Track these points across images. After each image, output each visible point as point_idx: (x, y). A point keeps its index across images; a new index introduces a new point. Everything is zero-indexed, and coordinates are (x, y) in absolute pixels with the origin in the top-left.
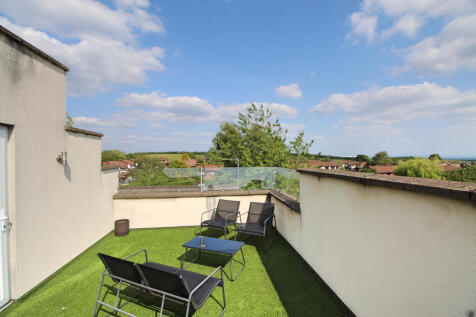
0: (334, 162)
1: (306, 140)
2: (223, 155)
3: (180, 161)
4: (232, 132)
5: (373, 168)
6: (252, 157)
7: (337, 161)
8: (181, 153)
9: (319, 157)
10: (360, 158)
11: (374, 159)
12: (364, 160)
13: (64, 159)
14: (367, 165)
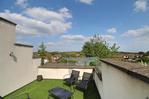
0: (129, 55)
1: (116, 47)
2: (85, 52)
3: (75, 54)
4: (88, 45)
5: (146, 57)
6: (95, 53)
7: (130, 54)
8: (75, 52)
9: (122, 53)
10: (140, 53)
11: (147, 53)
12: (142, 54)
13: (12, 55)
14: (144, 55)
